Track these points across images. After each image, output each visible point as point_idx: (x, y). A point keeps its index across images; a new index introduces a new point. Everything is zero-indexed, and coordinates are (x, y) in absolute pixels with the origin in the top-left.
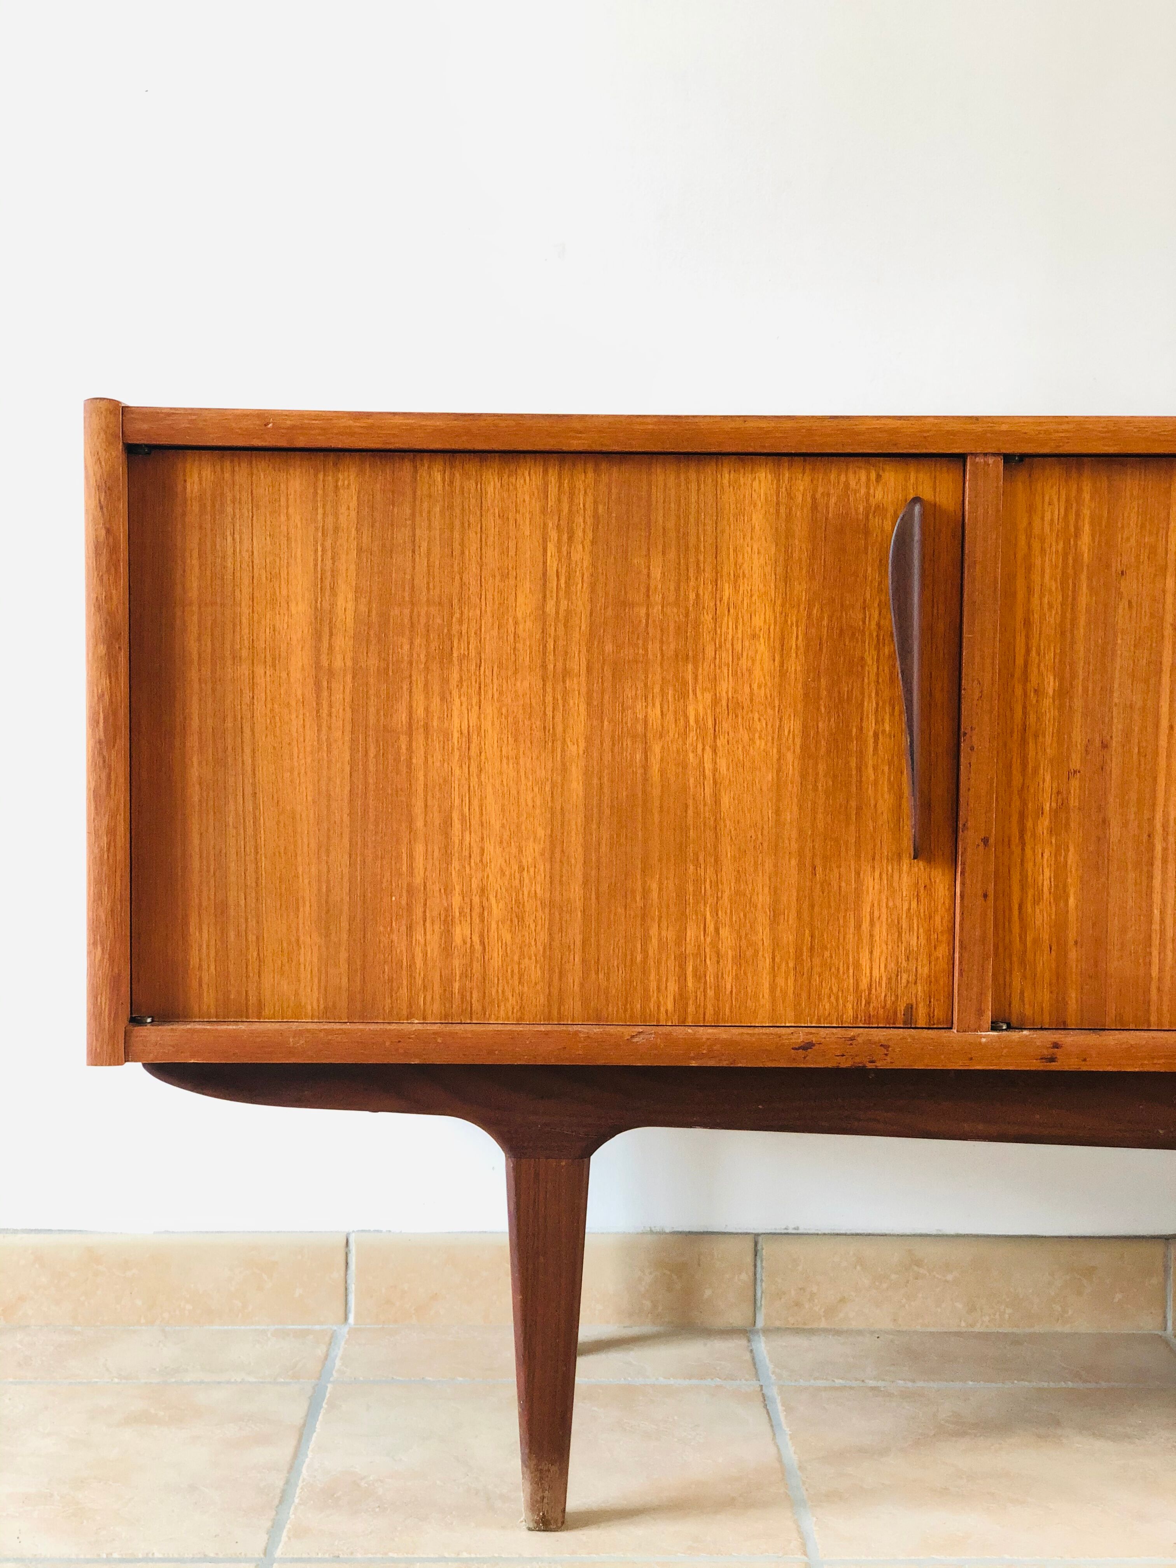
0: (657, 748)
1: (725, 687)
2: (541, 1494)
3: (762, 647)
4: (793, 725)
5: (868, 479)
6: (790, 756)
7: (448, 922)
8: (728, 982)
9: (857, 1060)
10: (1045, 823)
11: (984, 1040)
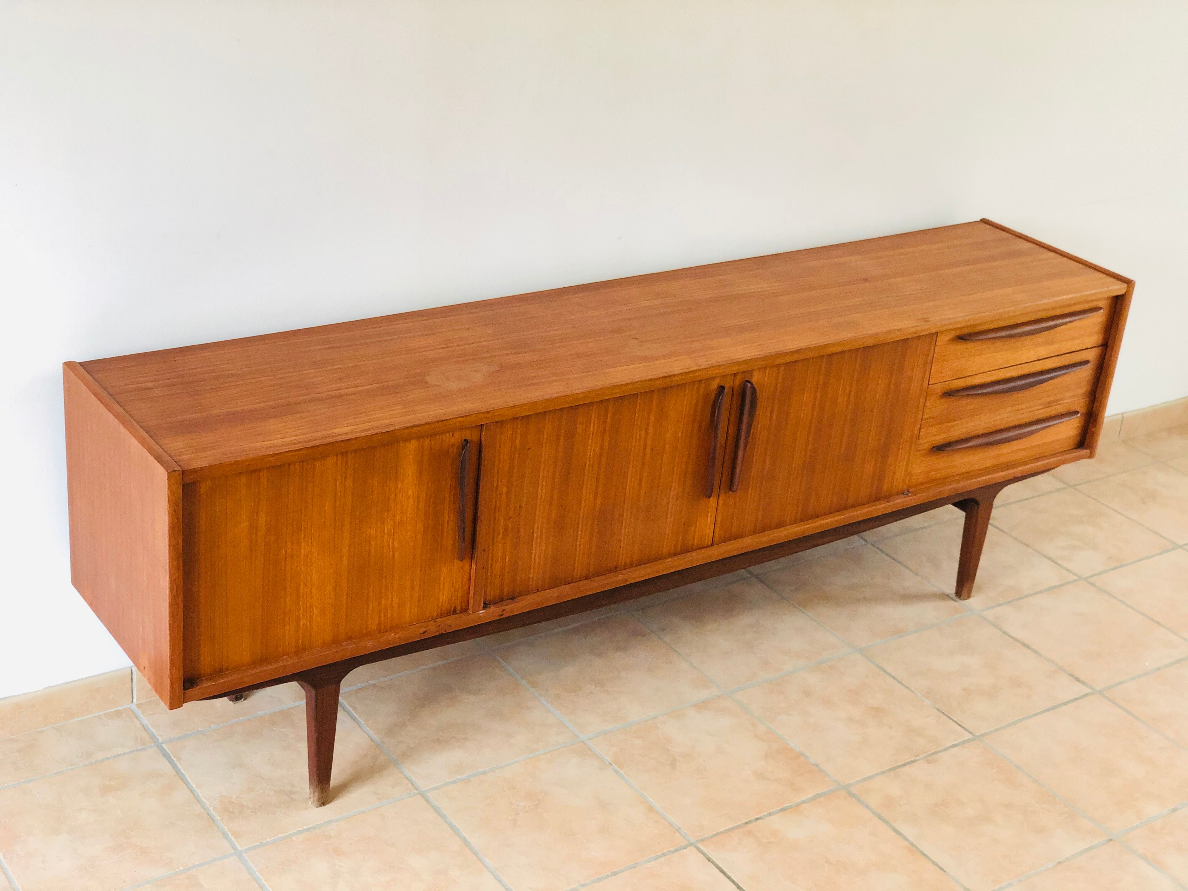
0: (373, 544)
1: (398, 518)
2: (322, 795)
3: (411, 501)
4: (420, 525)
5: (450, 436)
6: (419, 536)
7: (298, 620)
8: (395, 615)
9: (441, 632)
10: (501, 536)
11: (481, 615)
